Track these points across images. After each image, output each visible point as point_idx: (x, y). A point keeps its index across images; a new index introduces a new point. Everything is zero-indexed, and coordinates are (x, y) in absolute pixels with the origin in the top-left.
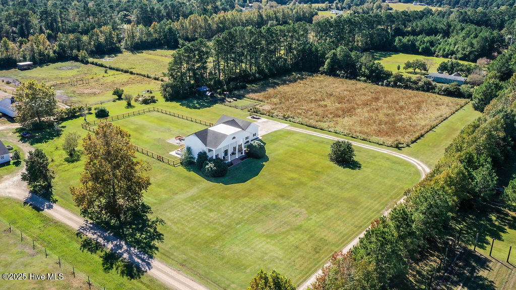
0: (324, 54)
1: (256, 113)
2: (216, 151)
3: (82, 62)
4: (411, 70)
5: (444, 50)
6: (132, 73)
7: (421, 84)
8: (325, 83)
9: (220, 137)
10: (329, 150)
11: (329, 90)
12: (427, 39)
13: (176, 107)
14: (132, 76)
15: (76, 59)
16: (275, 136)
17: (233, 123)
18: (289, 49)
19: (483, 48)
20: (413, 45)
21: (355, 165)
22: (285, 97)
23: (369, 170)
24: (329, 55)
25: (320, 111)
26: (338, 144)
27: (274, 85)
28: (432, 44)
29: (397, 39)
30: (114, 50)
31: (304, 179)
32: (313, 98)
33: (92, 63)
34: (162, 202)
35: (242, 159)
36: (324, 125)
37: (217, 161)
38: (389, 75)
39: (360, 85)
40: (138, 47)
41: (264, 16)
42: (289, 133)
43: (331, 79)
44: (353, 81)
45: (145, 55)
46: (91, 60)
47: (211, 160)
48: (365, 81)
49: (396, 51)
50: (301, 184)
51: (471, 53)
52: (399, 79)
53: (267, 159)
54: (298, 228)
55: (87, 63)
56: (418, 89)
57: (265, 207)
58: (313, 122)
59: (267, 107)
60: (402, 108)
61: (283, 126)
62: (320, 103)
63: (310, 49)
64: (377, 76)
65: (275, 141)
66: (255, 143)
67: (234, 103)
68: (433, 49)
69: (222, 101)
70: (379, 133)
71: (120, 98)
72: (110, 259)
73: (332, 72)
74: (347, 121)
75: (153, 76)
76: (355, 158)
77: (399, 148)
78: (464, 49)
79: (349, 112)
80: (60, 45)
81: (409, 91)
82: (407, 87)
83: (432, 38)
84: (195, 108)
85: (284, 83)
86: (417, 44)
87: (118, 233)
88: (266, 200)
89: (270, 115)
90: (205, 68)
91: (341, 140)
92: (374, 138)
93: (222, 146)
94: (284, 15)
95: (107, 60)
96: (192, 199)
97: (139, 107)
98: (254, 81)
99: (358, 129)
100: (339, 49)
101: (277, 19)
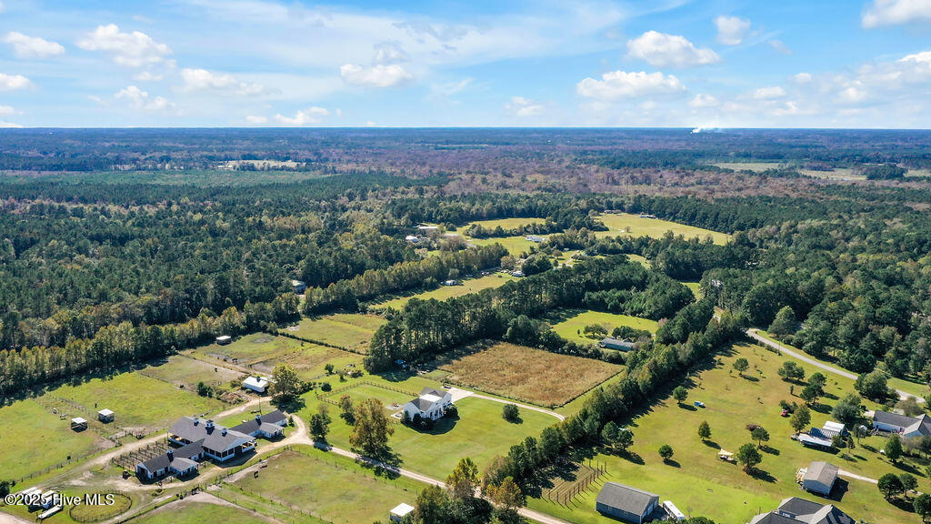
0: (506, 322)
1: (447, 382)
2: (425, 414)
3: (271, 332)
4: (590, 334)
5: (632, 308)
6: (326, 345)
7: (590, 351)
8: (507, 352)
9: (428, 404)
10: (502, 411)
11: (509, 360)
12: (618, 294)
13: (377, 379)
14: (328, 349)
15: (264, 330)
16: (464, 401)
17: (434, 393)
18: (474, 317)
19: (666, 306)
20: (602, 301)
21: (519, 421)
22: (470, 368)
23: (527, 424)
24: (511, 322)
25: (499, 380)
26: (508, 406)
27: (458, 357)
28: (622, 300)
29: (586, 294)
30: (295, 318)
31: (484, 430)
32: (494, 368)
33: (283, 334)
34: (397, 444)
35: (441, 418)
36: (501, 392)
37: (428, 420)
38: (564, 342)
39: (539, 352)
40: (316, 311)
41: (444, 263)
42: (474, 398)
43: (511, 347)
44: (531, 349)
45: (326, 321)
46: (280, 331)
47: (423, 419)
48: (543, 349)
49: (585, 307)
50: (481, 433)
51: (656, 311)
52: (573, 347)
53: (458, 418)
54: (479, 455)
55: (276, 334)
56: (588, 356)
57: (460, 445)
58: (492, 390)
59: (456, 378)
60: (567, 376)
61: (469, 393)
62: (501, 372)
63: (493, 316)
64: (555, 344)
65: (463, 406)
66: (451, 407)
67: (428, 374)
68: (622, 306)
69: (414, 374)
70: (543, 398)
71: (331, 373)
72: (378, 472)
73: (513, 340)
74: (520, 388)
75: (349, 349)
76: (520, 416)
77: (553, 409)
78: (650, 306)
79: (523, 380)
80: (248, 317)
81: (580, 358)
82: (578, 355)
83: (623, 293)
84: (395, 381)
85: (469, 353)
86: (606, 300)
87: (376, 459)
88: (461, 442)
89: (459, 385)
90: (400, 344)
91: (509, 403)
92: (538, 402)
93: (430, 409)
94: (466, 258)
95: (291, 330)
96: (415, 443)
97: (351, 381)
98: (441, 352)
99: (528, 395)
100: (519, 318)
101: (459, 267)
